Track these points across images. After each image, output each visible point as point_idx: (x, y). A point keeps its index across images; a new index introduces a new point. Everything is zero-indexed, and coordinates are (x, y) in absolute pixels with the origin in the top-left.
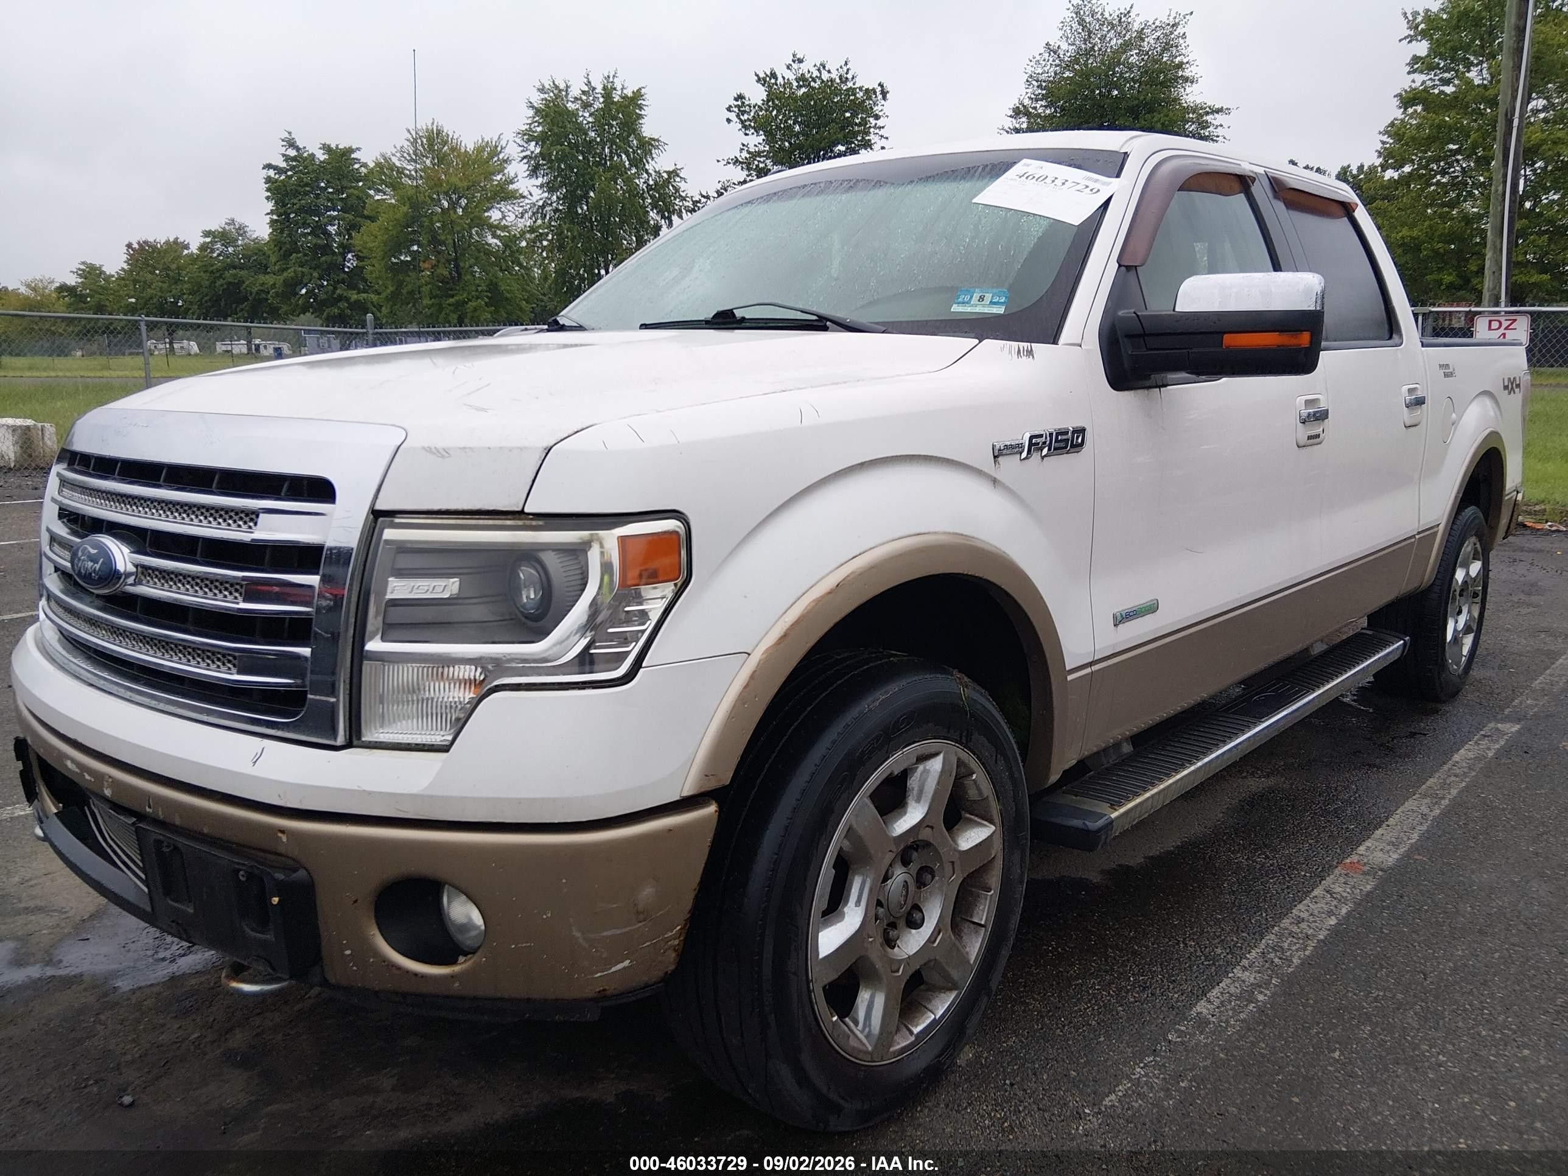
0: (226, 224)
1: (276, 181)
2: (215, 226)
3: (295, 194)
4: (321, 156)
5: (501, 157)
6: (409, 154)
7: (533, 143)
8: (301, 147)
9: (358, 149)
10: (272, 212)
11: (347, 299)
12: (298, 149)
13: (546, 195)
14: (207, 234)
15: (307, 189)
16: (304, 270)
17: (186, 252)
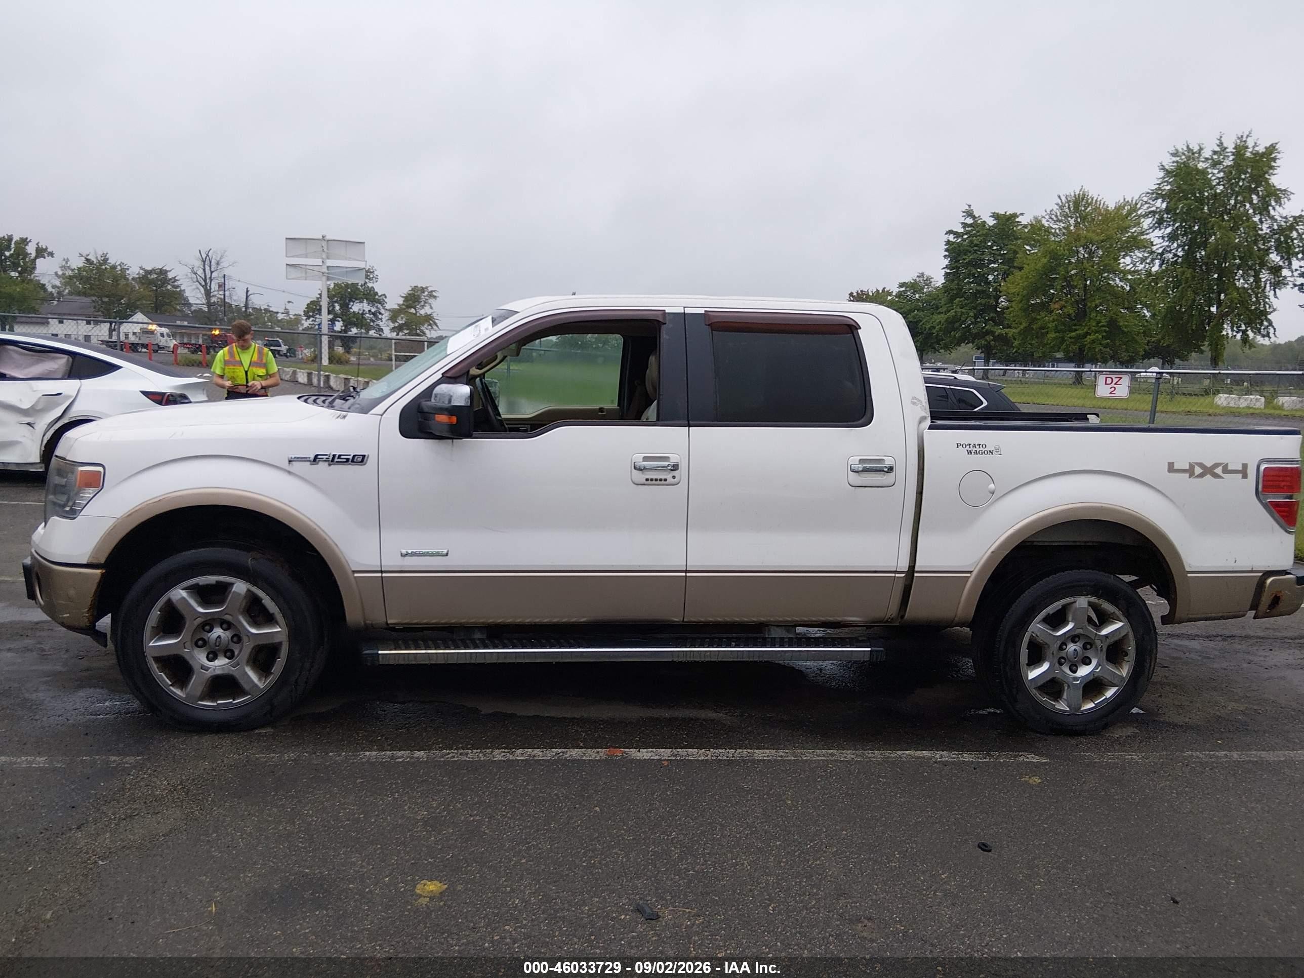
0: (918, 276)
1: (954, 243)
2: (908, 279)
3: (966, 252)
4: (991, 222)
5: (1139, 212)
6: (1056, 216)
7: (1160, 201)
8: (977, 216)
9: (1022, 214)
10: (947, 267)
11: (992, 333)
12: (974, 217)
13: (1167, 243)
14: (902, 285)
15: (976, 248)
16: (963, 310)
17: (889, 298)
